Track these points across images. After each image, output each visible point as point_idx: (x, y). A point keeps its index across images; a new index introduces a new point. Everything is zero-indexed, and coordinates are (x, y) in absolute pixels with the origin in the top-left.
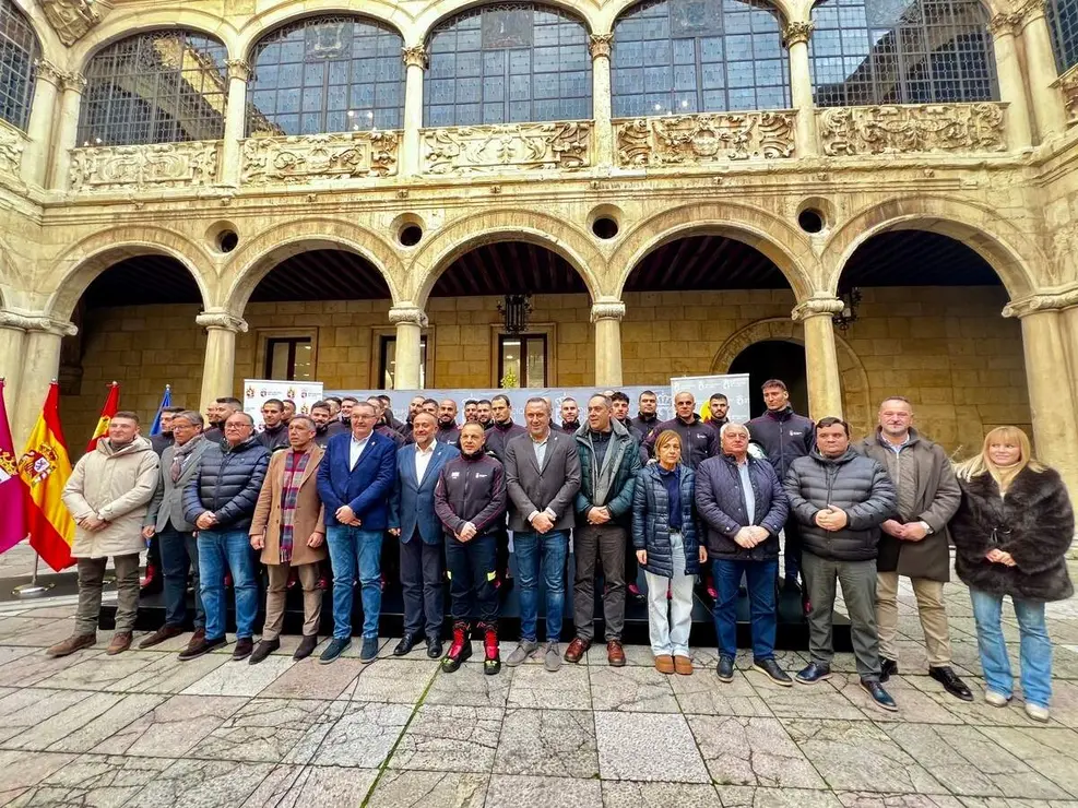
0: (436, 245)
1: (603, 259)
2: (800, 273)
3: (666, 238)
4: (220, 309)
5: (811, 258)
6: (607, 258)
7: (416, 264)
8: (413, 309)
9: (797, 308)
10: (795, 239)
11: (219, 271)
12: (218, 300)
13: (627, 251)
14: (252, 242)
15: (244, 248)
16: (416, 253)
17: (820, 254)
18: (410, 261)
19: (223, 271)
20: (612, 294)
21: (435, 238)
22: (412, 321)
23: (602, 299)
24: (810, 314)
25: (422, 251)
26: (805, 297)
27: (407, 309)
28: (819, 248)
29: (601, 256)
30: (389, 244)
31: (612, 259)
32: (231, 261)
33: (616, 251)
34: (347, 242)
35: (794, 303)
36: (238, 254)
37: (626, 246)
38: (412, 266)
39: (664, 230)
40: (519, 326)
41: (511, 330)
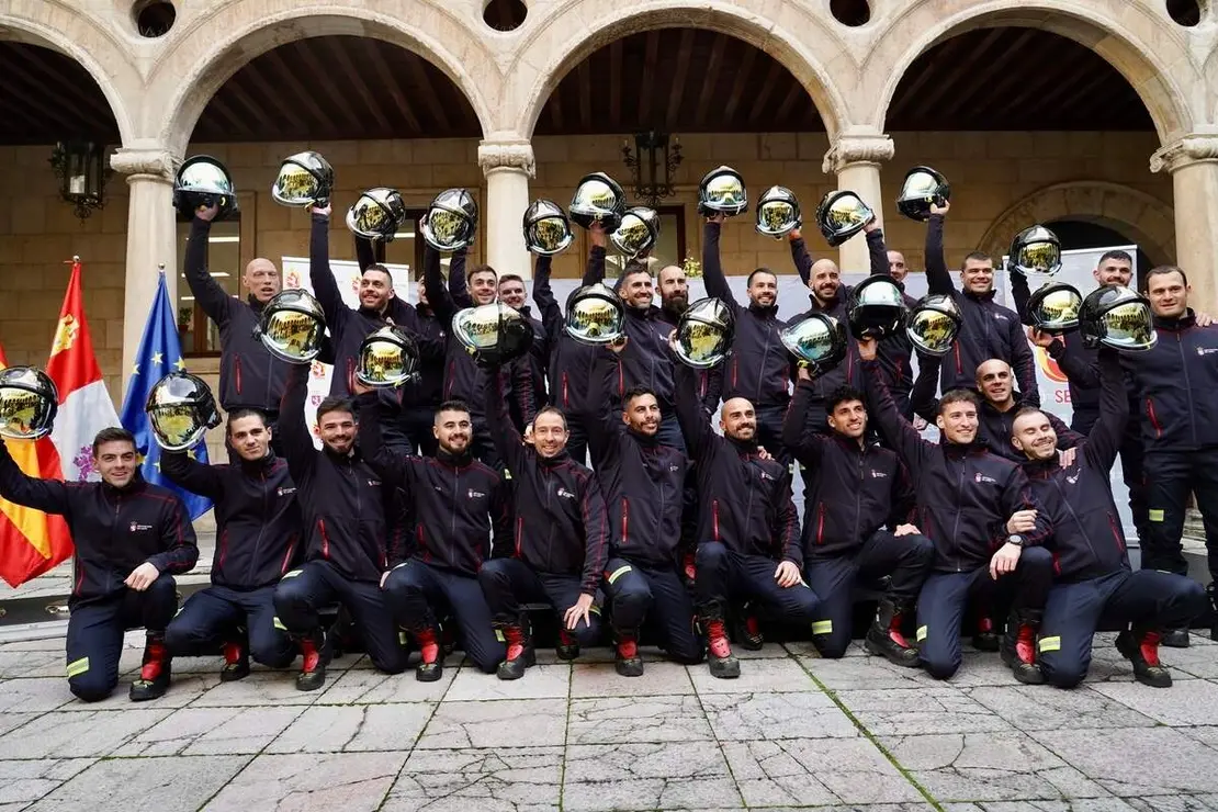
0: (555, 30)
1: (852, 61)
2: (1169, 94)
3: (956, 27)
4: (153, 143)
5: (1188, 68)
6: (859, 60)
7: (521, 65)
8: (521, 143)
9: (1160, 152)
10: (1163, 36)
11: (145, 70)
12: (145, 127)
13: (891, 46)
14: (207, 18)
15: (190, 31)
16: (520, 44)
17: (1202, 62)
18: (511, 57)
19: (153, 73)
20: (868, 122)
21: (554, 16)
22: (515, 165)
23: (853, 130)
24: (1186, 160)
25: (531, 40)
26: (1174, 134)
27: (509, 143)
28: (1201, 52)
29: (849, 55)
30: (469, 26)
31: (867, 60)
32: (169, 52)
33: (874, 49)
34: (391, 22)
35: (1157, 144)
36: (180, 39)
37: (889, 40)
38: (514, 68)
39: (952, 14)
40: (662, 185)
41: (645, 193)
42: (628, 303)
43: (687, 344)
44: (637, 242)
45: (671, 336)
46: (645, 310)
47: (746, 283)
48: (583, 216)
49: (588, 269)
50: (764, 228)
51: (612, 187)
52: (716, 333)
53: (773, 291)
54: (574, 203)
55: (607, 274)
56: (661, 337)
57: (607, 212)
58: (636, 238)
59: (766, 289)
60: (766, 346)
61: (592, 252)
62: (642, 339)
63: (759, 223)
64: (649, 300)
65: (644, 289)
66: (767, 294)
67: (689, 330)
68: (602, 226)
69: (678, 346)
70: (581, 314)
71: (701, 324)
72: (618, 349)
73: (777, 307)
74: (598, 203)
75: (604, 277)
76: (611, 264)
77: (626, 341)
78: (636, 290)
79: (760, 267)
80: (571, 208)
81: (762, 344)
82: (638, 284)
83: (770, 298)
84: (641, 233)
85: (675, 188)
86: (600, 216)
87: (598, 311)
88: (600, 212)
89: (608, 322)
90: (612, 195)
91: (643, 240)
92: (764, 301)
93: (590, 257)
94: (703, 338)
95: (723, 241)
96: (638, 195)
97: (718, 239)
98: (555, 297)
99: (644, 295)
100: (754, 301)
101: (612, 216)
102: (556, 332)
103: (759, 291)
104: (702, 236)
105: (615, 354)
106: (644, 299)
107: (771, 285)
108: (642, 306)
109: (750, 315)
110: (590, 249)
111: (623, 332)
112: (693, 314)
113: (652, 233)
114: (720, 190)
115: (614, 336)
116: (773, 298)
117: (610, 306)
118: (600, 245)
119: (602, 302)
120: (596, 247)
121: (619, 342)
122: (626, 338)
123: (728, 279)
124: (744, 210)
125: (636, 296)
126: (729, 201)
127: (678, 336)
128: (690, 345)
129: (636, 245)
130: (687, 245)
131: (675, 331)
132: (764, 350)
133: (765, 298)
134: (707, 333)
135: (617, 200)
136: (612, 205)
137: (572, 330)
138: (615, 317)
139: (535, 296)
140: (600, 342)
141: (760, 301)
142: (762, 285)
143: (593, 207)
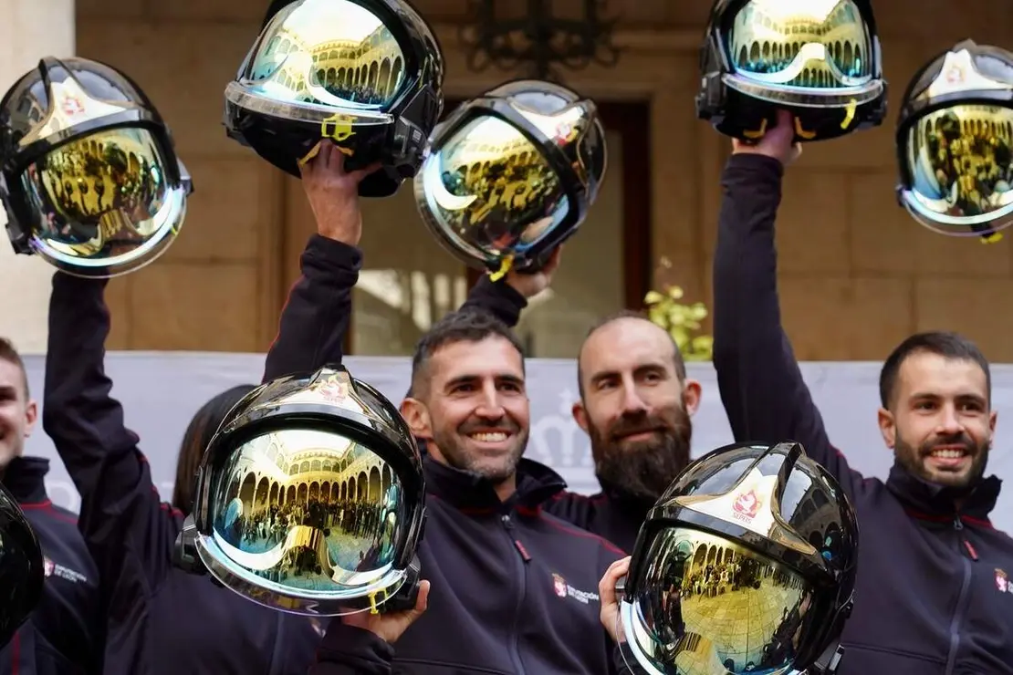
40: (569, 27)
41: (507, 52)
42: (435, 453)
43: (665, 621)
44: (516, 211)
45: (606, 582)
46: (498, 479)
47: (876, 389)
48: (278, 123)
49: (289, 319)
50: (928, 206)
51: (394, 24)
52: (781, 579)
53: (975, 424)
54: (248, 73)
55: (358, 339)
56: (561, 588)
57: (372, 113)
58: (513, 196)
59: (949, 419)
60: (955, 637)
61: (306, 262)
62: (488, 598)
63: (909, 182)
64: (511, 443)
65: (491, 401)
66: (950, 439)
67: (677, 564)
68: (348, 166)
69: (629, 623)
70: (257, 488)
71: (723, 544)
72: (391, 629)
73: (995, 484)
74: (338, 80)
75: (348, 352)
76: (376, 304)
77: (422, 600)
78: (459, 407)
79: (924, 327)
80: (233, 91)
81: (935, 624)
82: (469, 384)
83: (965, 453)
84: (534, 181)
85: (619, 39)
86: (344, 128)
87: (320, 476)
88: (345, 113)
89: (361, 519)
90: (390, 49)
91: (538, 208)
92: (943, 466)
93: (297, 278)
94: (731, 596)
95: (786, 227)
96: (481, 58)
97: (773, 217)
98: (129, 423)
99: (490, 424)
100: (907, 462)
101: (390, 129)
102: (132, 558)
103: (922, 426)
104: (714, 206)
105: (376, 645)
106: (495, 439)
107: (967, 403)
108: (484, 466)
109: (895, 510)
110: (298, 248)
111: (415, 566)
112: (695, 505)
113: (569, 186)
114: (782, 39)
115: (381, 580)
116: (977, 450)
117: (369, 460)
118: (339, 235)
119: (338, 445)
120: (321, 243)
121: (397, 603)
122: (425, 585)
123: (810, 373)
124: (869, 112)
125: (466, 427)
126: (813, 76)
127: (634, 587)
128: (678, 624)
129: (506, 223)
130: (659, 242)
131: (622, 565)
132: (944, 646)
133: (947, 456)
134: (745, 579)
135: (411, 72)
136: (391, 87)
137: (217, 549)
138: (389, 501)
139: (52, 424)
140: (325, 605)
141: (930, 465)
142: (931, 403)
143: (321, 93)
